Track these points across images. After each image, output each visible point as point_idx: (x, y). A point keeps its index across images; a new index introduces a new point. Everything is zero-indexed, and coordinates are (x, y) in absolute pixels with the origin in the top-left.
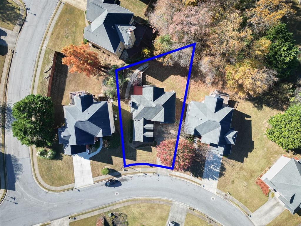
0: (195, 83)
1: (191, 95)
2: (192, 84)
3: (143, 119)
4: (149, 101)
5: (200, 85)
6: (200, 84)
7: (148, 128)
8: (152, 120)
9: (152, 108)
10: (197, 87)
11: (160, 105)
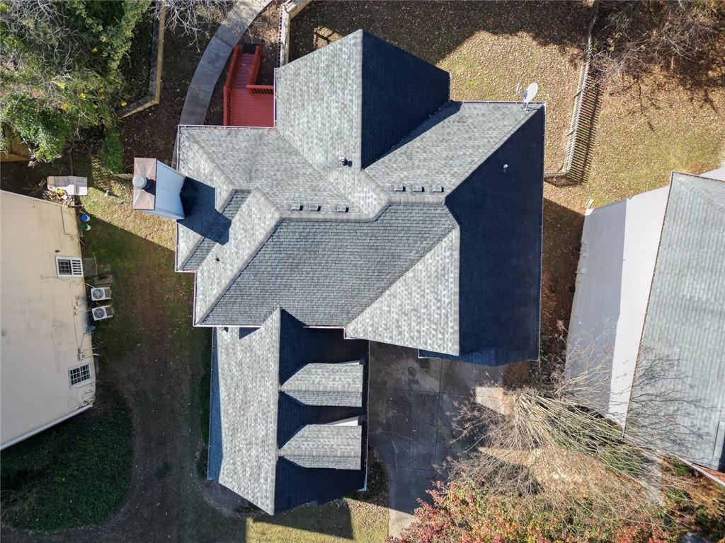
0: (629, 80)
1: (602, 161)
2: (610, 89)
3: (277, 324)
4: (327, 168)
5: (662, 96)
6: (660, 87)
7: (317, 393)
8: (353, 331)
9: (347, 223)
10: (643, 109)
11: (428, 198)
